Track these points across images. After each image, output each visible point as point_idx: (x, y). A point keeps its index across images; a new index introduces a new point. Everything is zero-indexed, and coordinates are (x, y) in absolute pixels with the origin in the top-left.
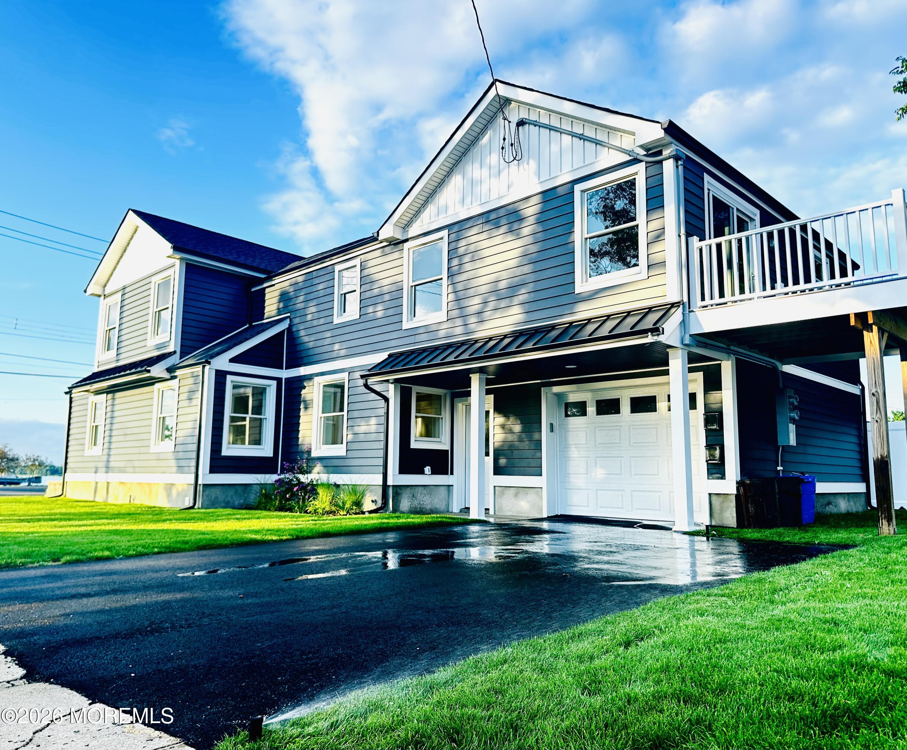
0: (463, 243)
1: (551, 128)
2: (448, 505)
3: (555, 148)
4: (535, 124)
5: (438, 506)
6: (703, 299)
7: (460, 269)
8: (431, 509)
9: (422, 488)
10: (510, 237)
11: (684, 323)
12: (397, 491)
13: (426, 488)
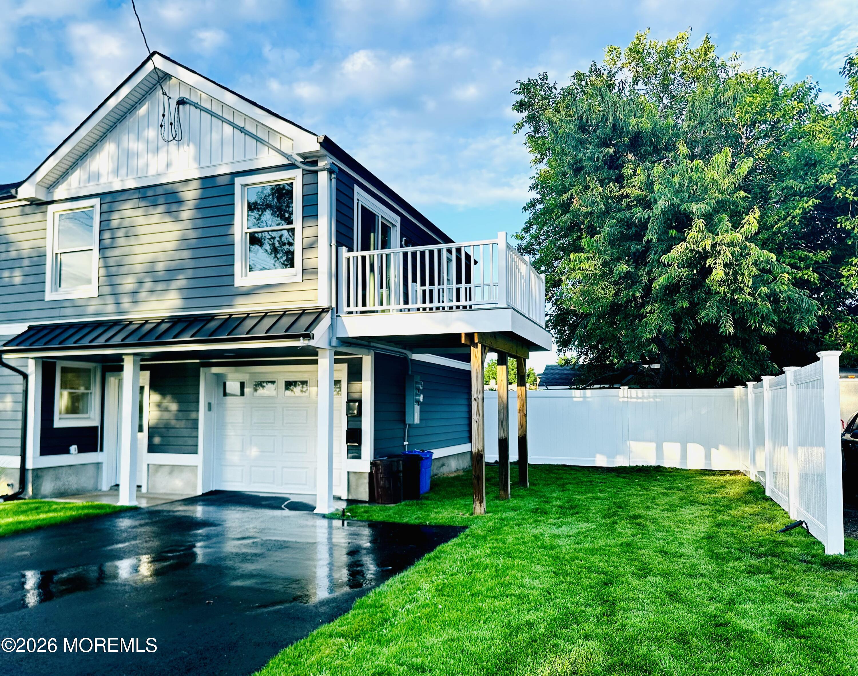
0: (115, 216)
1: (212, 114)
2: (96, 483)
3: (216, 136)
4: (196, 106)
5: (85, 485)
6: (349, 306)
7: (112, 243)
8: (77, 490)
9: (67, 468)
10: (167, 218)
11: (332, 327)
12: (37, 474)
13: (72, 468)
